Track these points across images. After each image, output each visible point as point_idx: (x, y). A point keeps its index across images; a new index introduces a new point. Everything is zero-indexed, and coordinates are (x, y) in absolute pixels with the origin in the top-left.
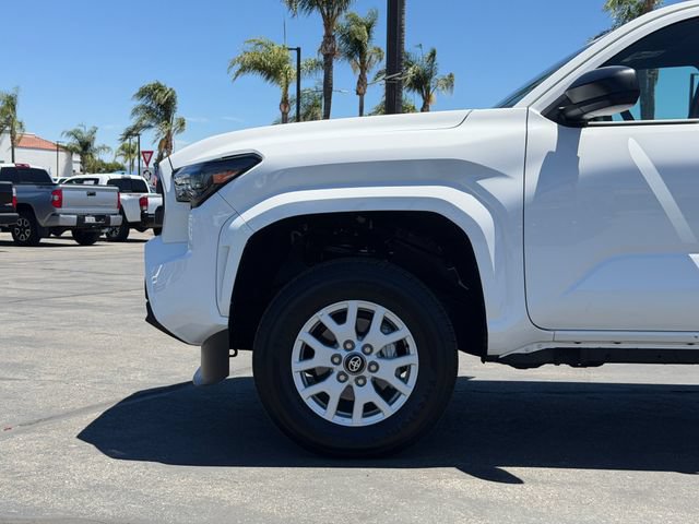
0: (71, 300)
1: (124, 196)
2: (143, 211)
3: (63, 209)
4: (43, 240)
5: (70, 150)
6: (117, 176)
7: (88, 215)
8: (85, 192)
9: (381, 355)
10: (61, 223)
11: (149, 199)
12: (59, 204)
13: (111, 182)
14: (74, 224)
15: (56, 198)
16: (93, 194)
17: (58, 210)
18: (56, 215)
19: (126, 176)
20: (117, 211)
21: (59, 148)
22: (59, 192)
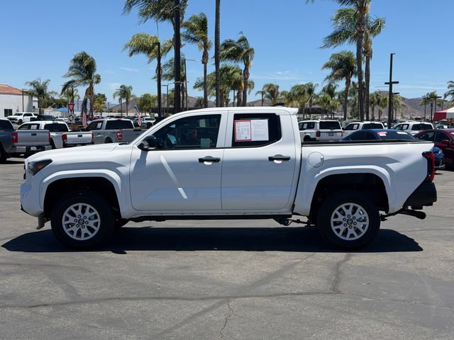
0: (13, 197)
1: (53, 134)
2: (64, 142)
3: (19, 144)
4: (8, 159)
5: (31, 94)
6: (51, 122)
7: (32, 146)
8: (30, 134)
9: (90, 219)
10: (17, 151)
11: (68, 136)
12: (16, 140)
13: (47, 127)
14: (25, 151)
15: (14, 137)
16: (35, 135)
17: (16, 144)
18: (14, 147)
19: (55, 122)
20: (49, 143)
21: (24, 93)
22: (16, 134)
